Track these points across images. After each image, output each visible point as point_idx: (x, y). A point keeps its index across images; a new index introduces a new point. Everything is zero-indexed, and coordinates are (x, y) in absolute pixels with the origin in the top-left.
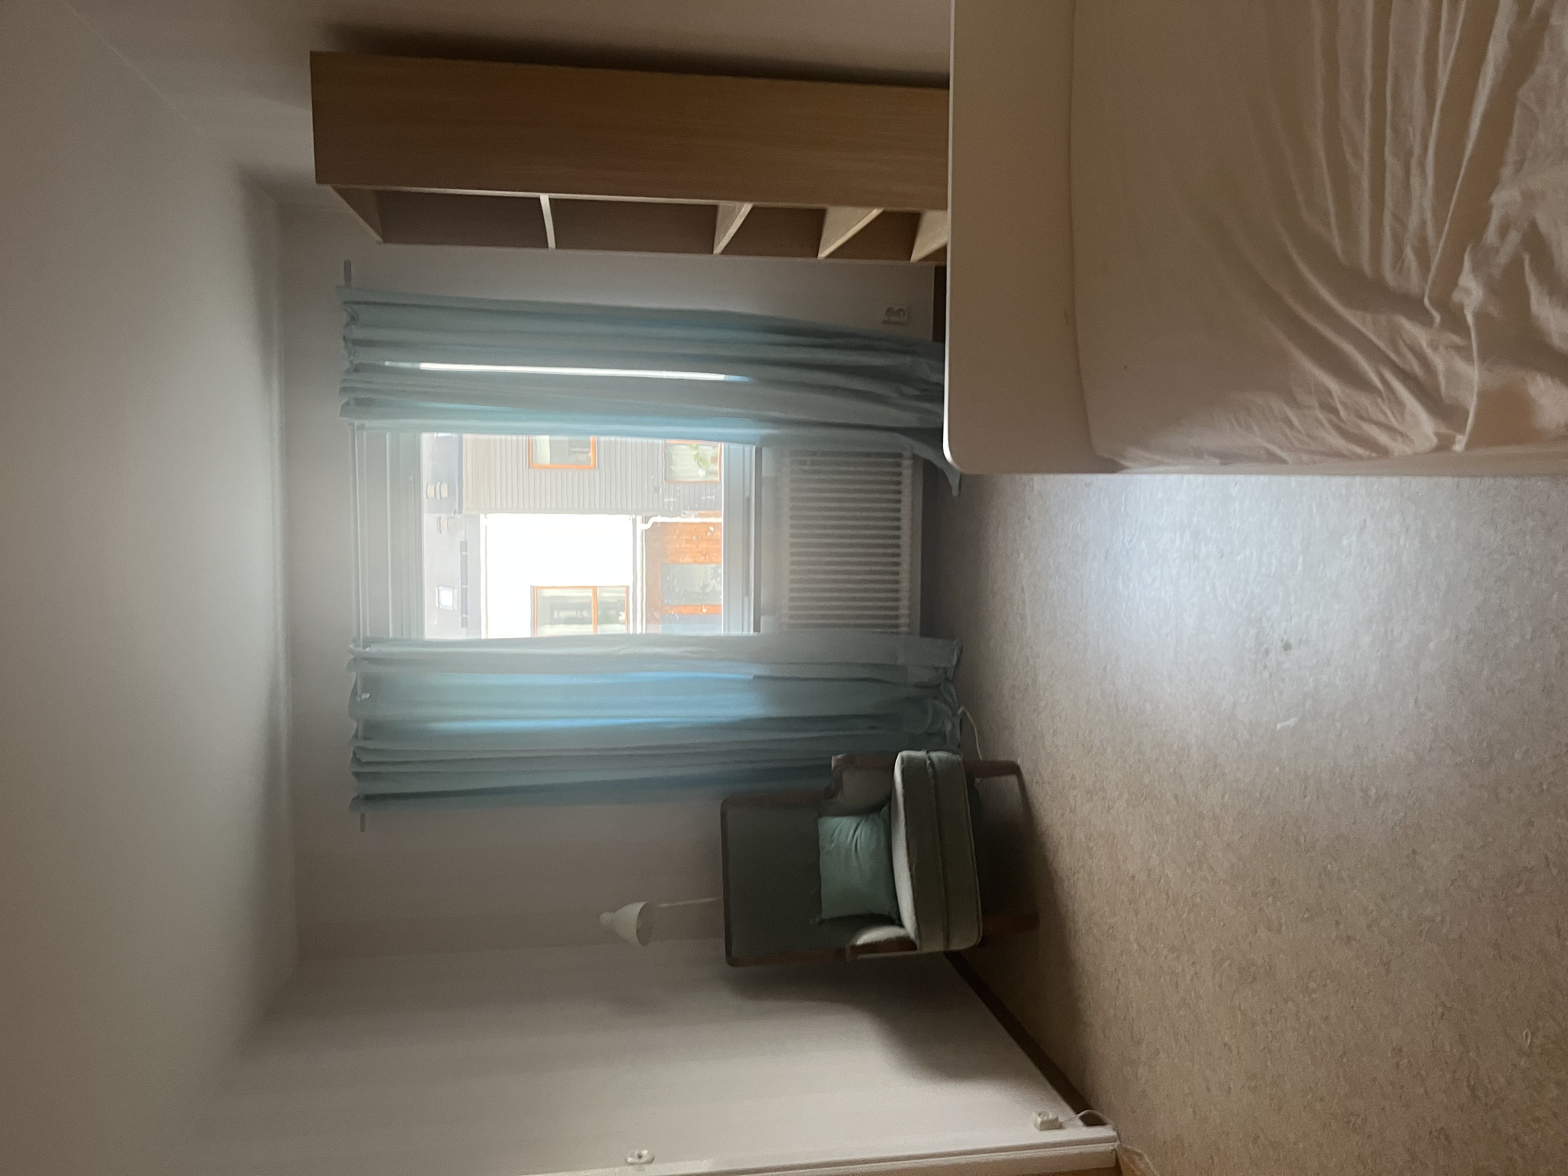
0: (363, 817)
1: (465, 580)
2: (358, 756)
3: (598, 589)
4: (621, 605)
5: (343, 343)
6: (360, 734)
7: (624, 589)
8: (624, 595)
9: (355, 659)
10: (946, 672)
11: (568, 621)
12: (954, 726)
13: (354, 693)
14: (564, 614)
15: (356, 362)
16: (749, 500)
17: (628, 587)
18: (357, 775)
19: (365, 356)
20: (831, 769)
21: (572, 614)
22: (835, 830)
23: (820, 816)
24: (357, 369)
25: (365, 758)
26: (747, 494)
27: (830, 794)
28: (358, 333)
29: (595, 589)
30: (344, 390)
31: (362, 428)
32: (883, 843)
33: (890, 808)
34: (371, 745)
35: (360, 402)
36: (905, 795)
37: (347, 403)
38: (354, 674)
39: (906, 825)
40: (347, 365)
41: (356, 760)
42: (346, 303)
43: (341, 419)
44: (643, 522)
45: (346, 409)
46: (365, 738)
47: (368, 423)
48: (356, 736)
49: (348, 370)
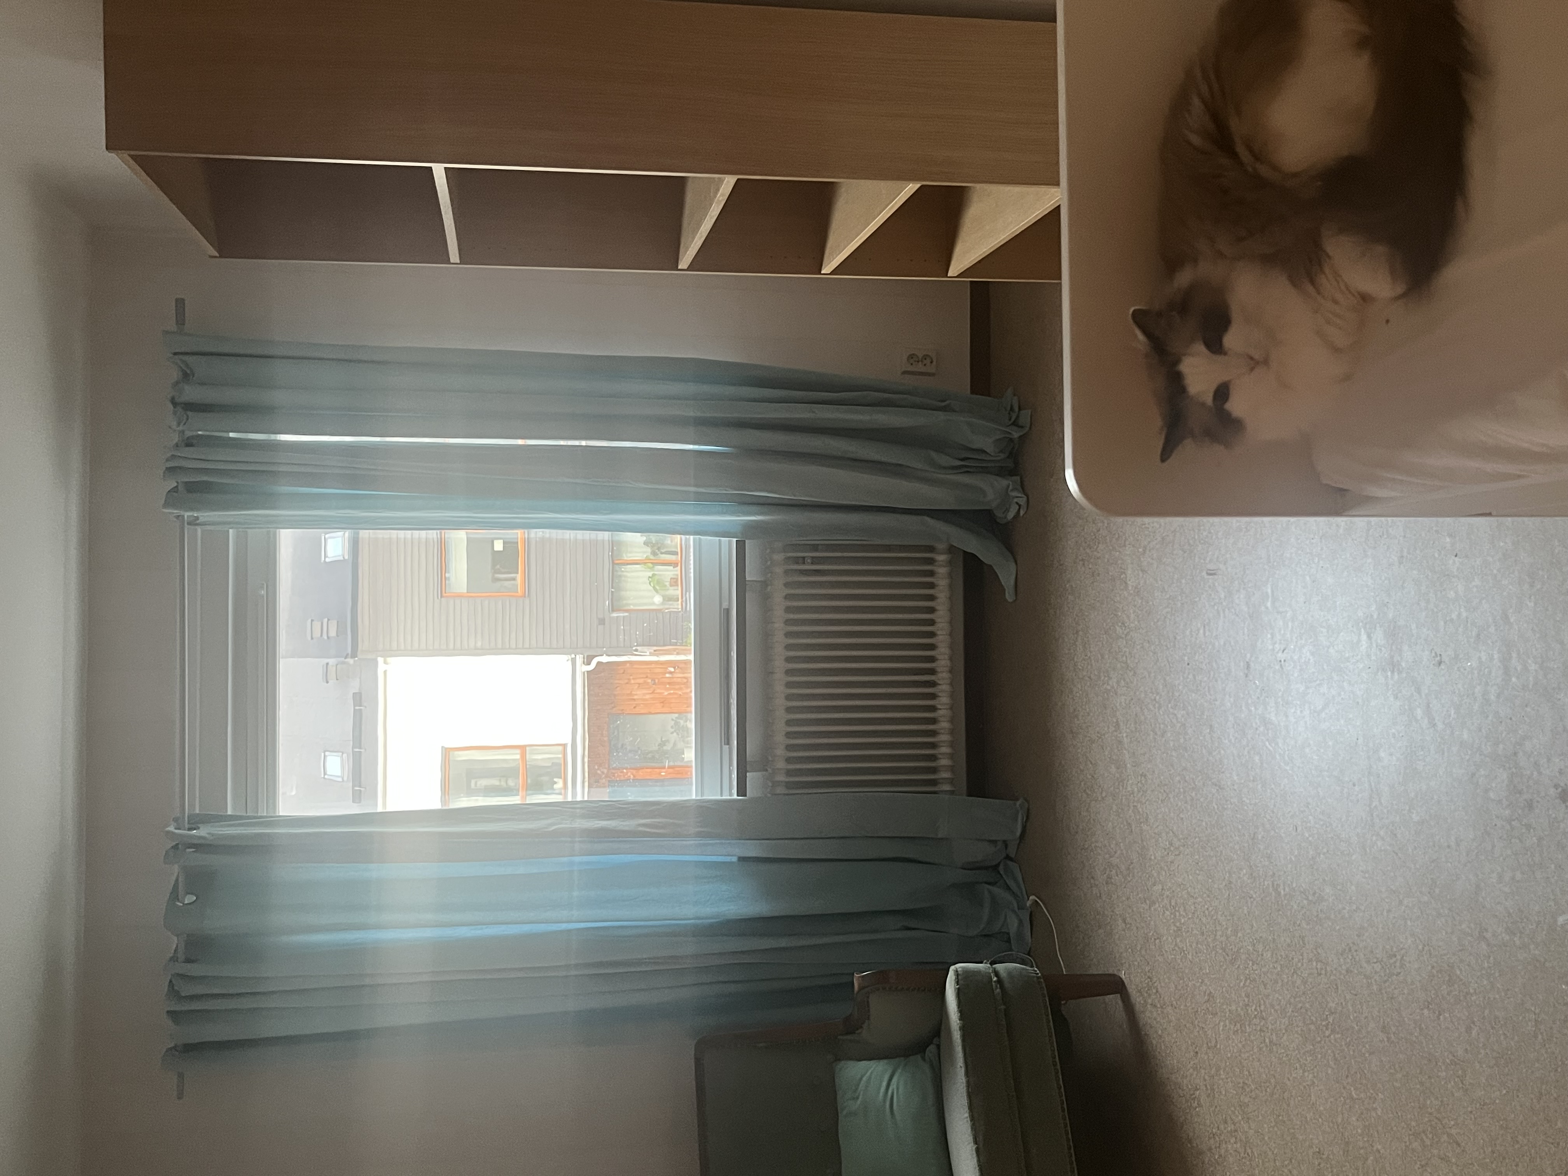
0: (181, 1076)
1: (358, 741)
2: (176, 988)
3: (528, 748)
4: (557, 770)
5: (171, 407)
6: (181, 956)
7: (561, 748)
8: (560, 756)
9: (175, 847)
10: (1006, 847)
11: (489, 791)
12: (1021, 922)
13: (175, 895)
14: (484, 782)
15: (189, 434)
16: (728, 611)
17: (564, 746)
18: (173, 1015)
19: (201, 426)
20: (853, 991)
21: (495, 782)
22: (861, 1079)
23: (838, 1059)
24: (189, 443)
25: (187, 990)
26: (725, 605)
27: (851, 1026)
28: (191, 393)
29: (523, 748)
30: (171, 470)
31: (194, 522)
32: (931, 1099)
33: (938, 1047)
34: (195, 970)
35: (192, 488)
36: (963, 1028)
37: (175, 490)
38: (176, 868)
39: (967, 1074)
40: (176, 439)
41: (173, 992)
42: (175, 354)
43: (165, 510)
44: (584, 663)
45: (173, 498)
46: (188, 961)
47: (205, 516)
48: (174, 959)
49: (177, 445)
